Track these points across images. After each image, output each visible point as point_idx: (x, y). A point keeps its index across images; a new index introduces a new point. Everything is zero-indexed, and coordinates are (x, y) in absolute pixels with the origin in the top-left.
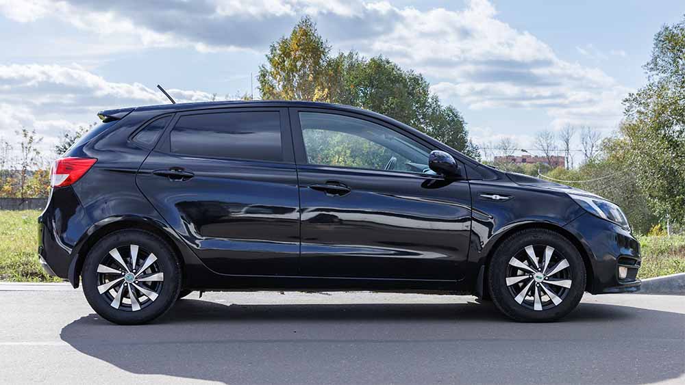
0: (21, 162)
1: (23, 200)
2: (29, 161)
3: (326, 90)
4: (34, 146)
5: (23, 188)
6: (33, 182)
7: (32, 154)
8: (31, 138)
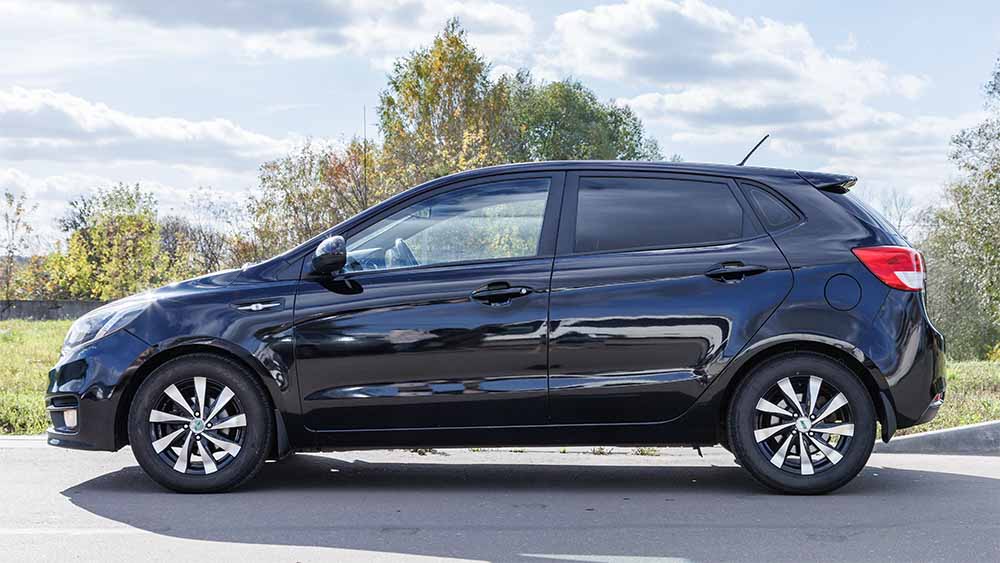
0: (5, 244)
1: (8, 303)
2: (16, 242)
3: (481, 131)
4: (24, 218)
5: (8, 284)
6: (24, 275)
7: (22, 231)
8: (19, 205)
